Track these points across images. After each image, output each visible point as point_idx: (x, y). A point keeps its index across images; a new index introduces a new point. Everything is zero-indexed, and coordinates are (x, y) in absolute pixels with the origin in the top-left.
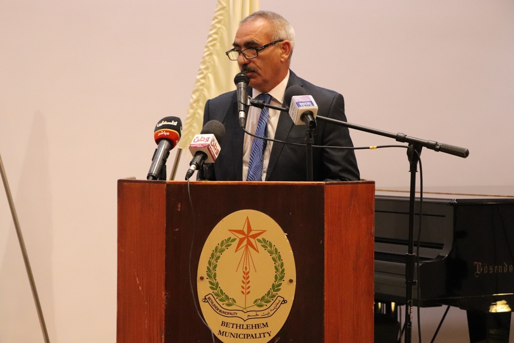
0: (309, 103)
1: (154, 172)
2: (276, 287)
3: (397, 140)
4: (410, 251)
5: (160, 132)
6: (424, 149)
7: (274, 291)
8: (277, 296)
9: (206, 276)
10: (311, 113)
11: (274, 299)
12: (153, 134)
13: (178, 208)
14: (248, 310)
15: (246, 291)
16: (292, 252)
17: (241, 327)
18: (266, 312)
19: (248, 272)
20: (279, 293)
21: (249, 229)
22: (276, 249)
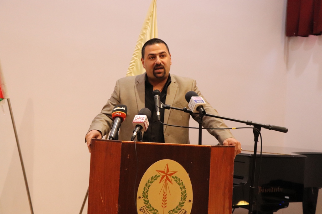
0: (201, 101)
1: (113, 135)
2: (181, 204)
3: (247, 124)
5: (116, 113)
7: (180, 206)
8: (182, 209)
9: (142, 196)
10: (202, 106)
11: (180, 211)
13: (128, 157)
15: (164, 206)
16: (191, 184)
19: (166, 195)
20: (183, 208)
21: (168, 170)
22: (182, 182)
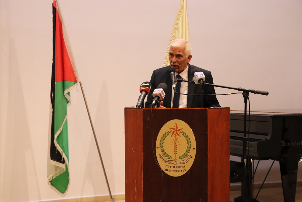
0: (201, 75)
1: (139, 104)
2: (188, 151)
3: (238, 91)
4: (245, 136)
5: (142, 88)
6: (250, 93)
7: (187, 153)
9: (159, 147)
10: (202, 79)
11: (187, 156)
12: (139, 89)
13: (148, 119)
14: (177, 160)
15: (175, 153)
16: (194, 137)
17: (174, 167)
18: (184, 161)
19: (177, 145)
20: (189, 154)
21: (177, 127)
22: (188, 136)
